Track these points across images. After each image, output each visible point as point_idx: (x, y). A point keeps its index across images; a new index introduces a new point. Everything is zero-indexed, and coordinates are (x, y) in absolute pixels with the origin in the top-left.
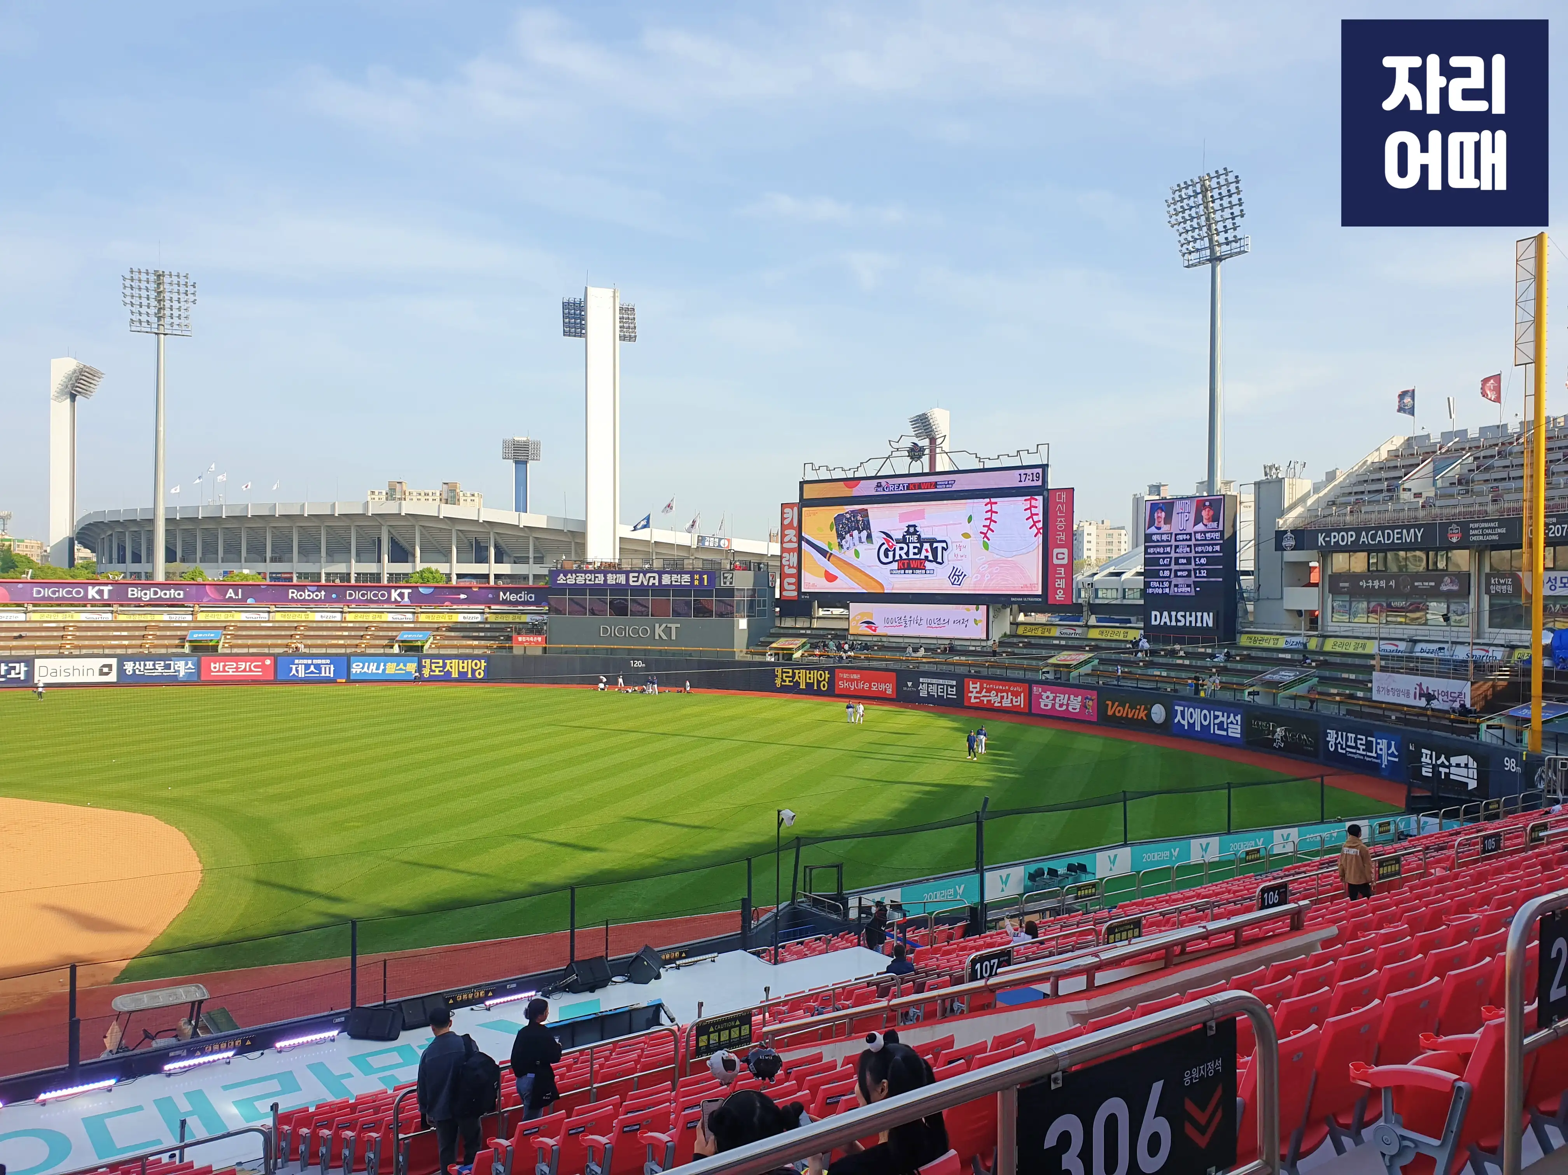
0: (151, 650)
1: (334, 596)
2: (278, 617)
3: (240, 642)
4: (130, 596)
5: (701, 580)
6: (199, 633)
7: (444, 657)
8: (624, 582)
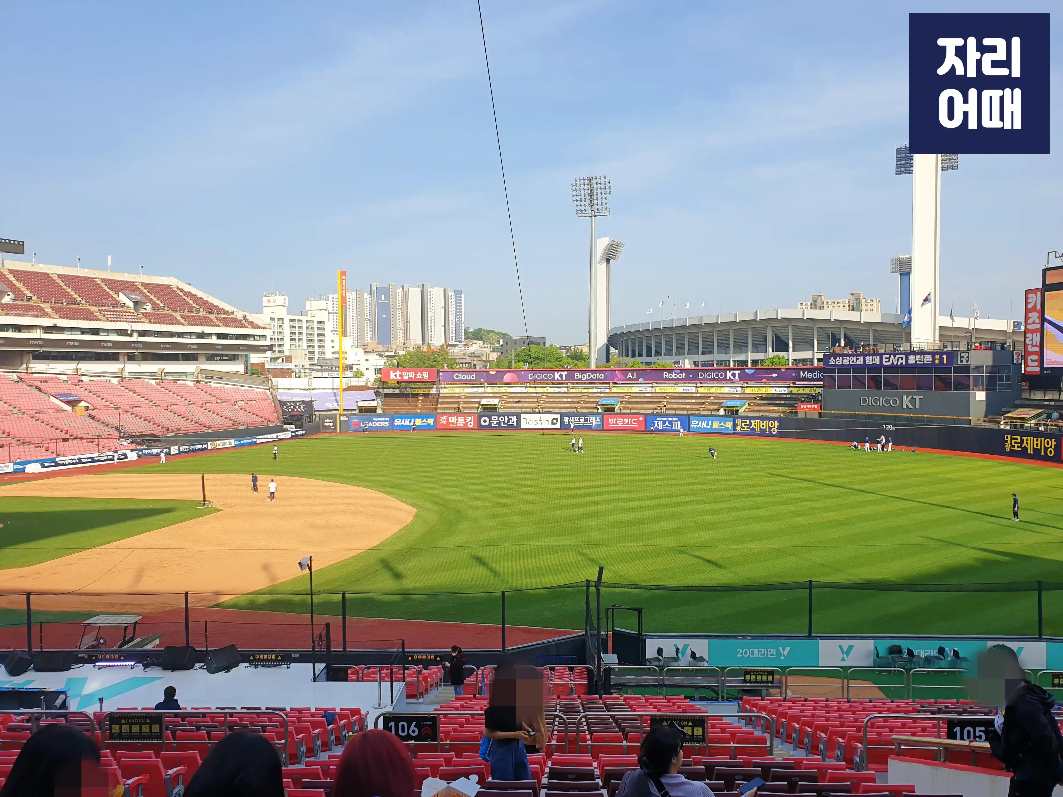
0: (579, 410)
1: (691, 376)
2: (658, 390)
3: (629, 406)
4: (576, 378)
5: (941, 359)
6: (606, 400)
7: (751, 418)
8: (878, 363)
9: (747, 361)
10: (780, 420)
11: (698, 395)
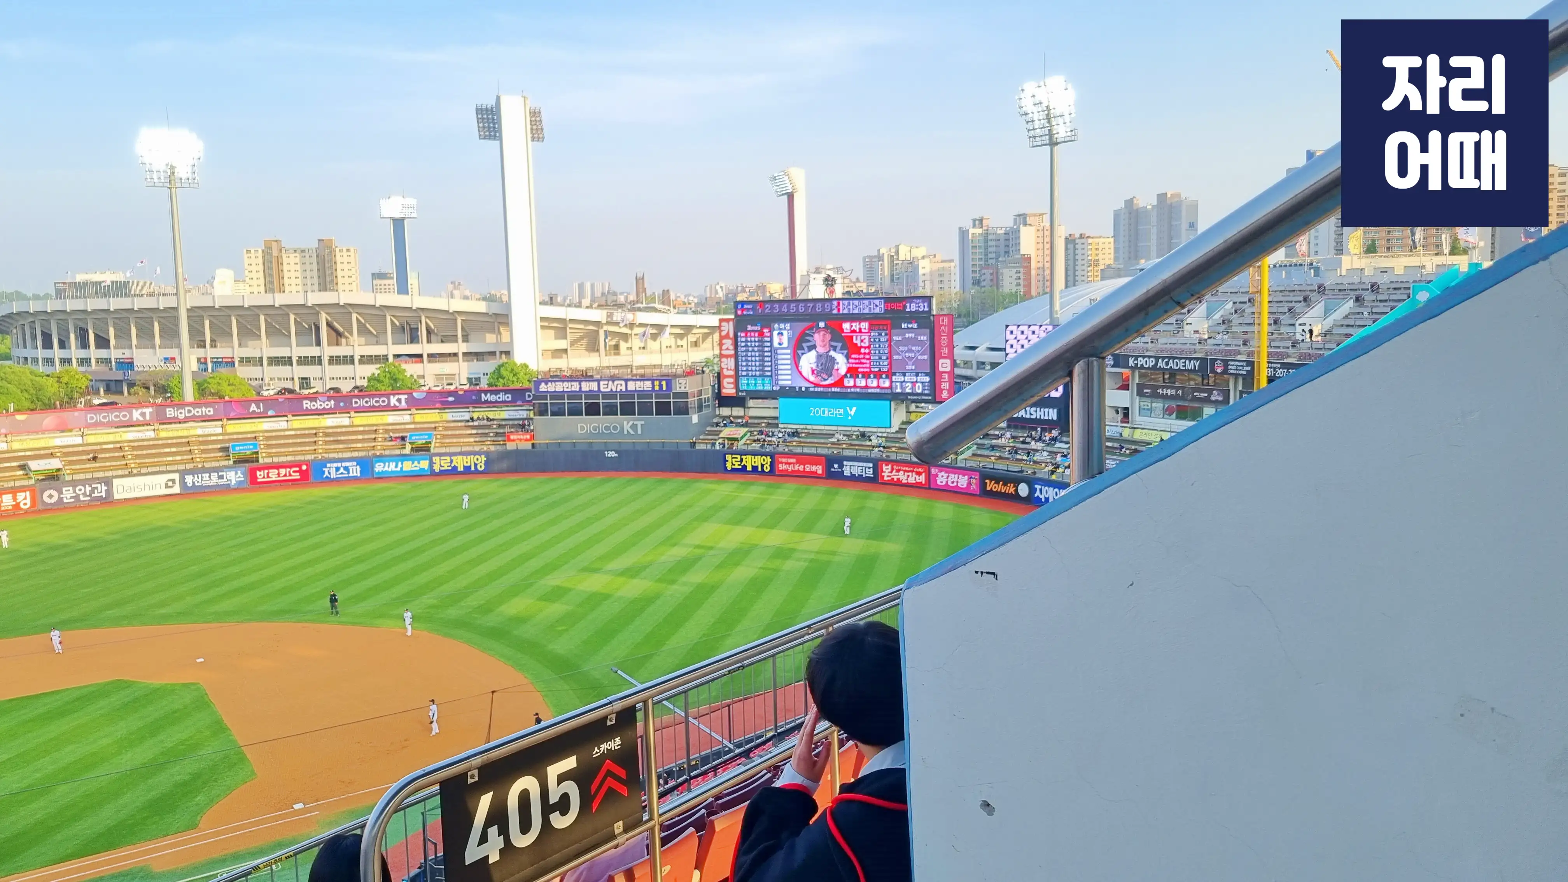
0: (202, 463)
1: (342, 404)
2: (298, 425)
4: (168, 416)
5: (661, 386)
6: (239, 446)
7: (451, 455)
8: (596, 389)
10: (487, 454)
11: (359, 429)
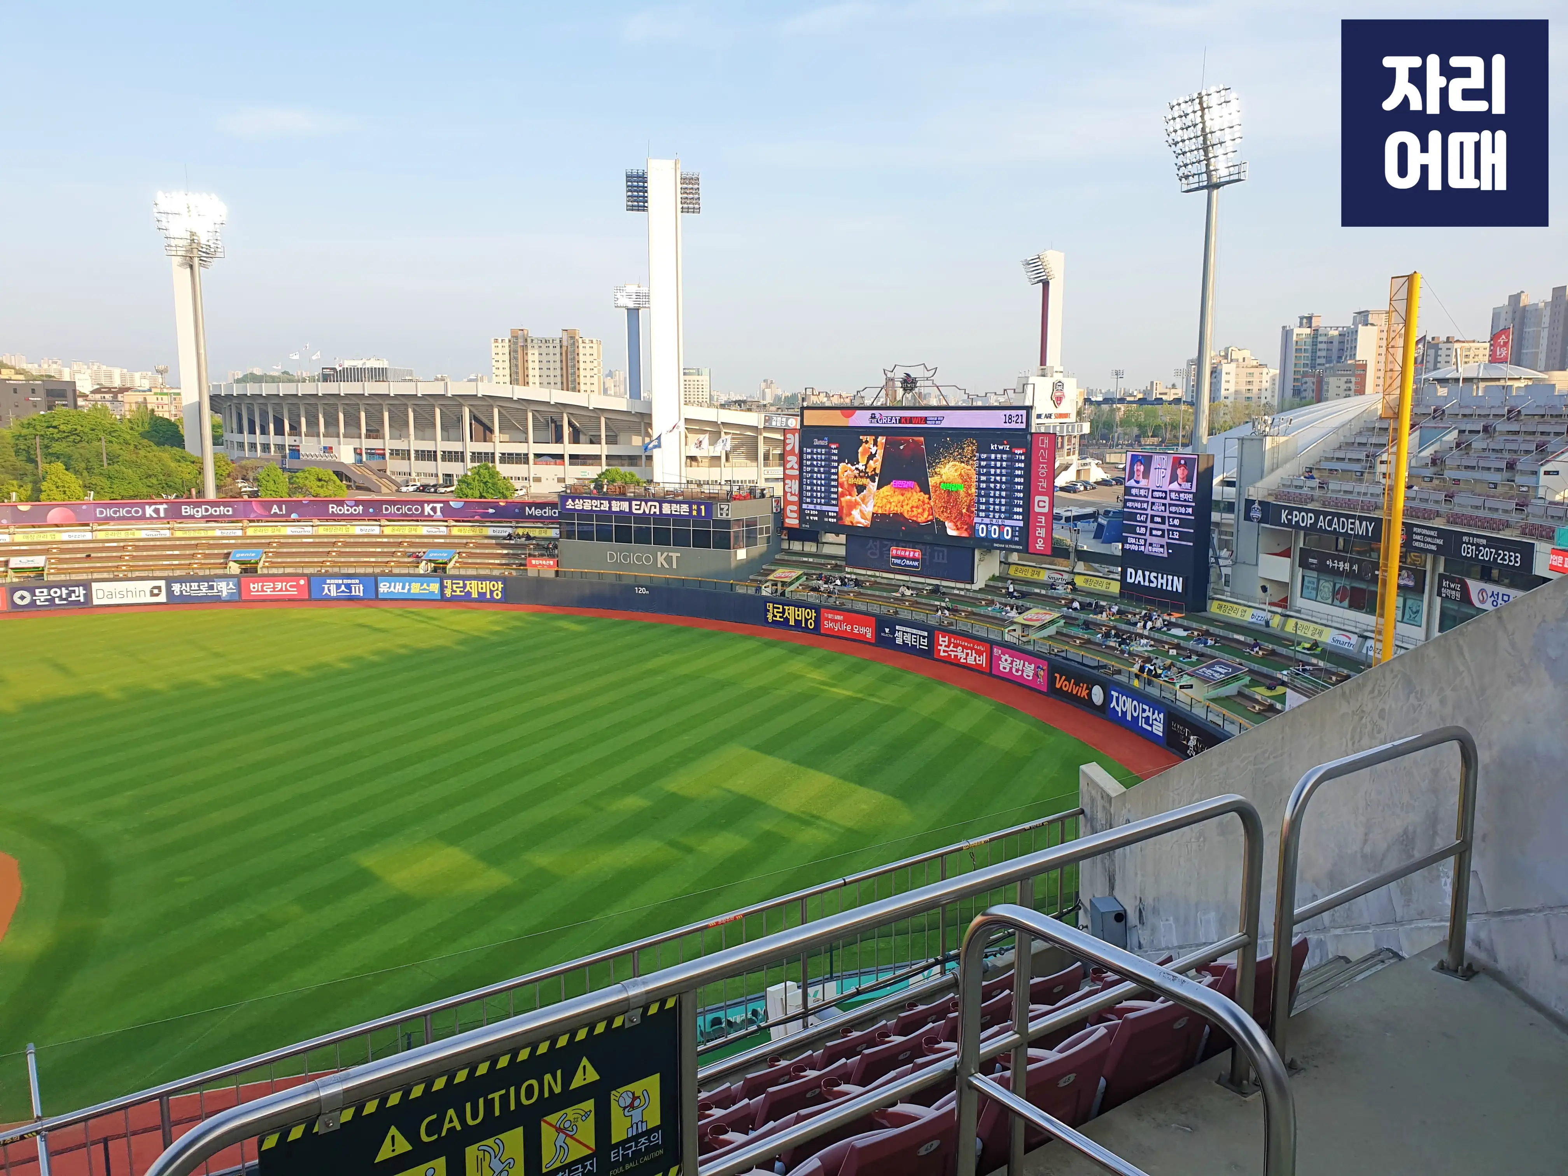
0: (197, 570)
1: (371, 510)
2: (321, 531)
3: (279, 560)
4: (184, 514)
5: (699, 510)
6: (241, 551)
7: (465, 578)
8: (627, 510)
9: (435, 452)
10: (504, 580)
11: (385, 540)
